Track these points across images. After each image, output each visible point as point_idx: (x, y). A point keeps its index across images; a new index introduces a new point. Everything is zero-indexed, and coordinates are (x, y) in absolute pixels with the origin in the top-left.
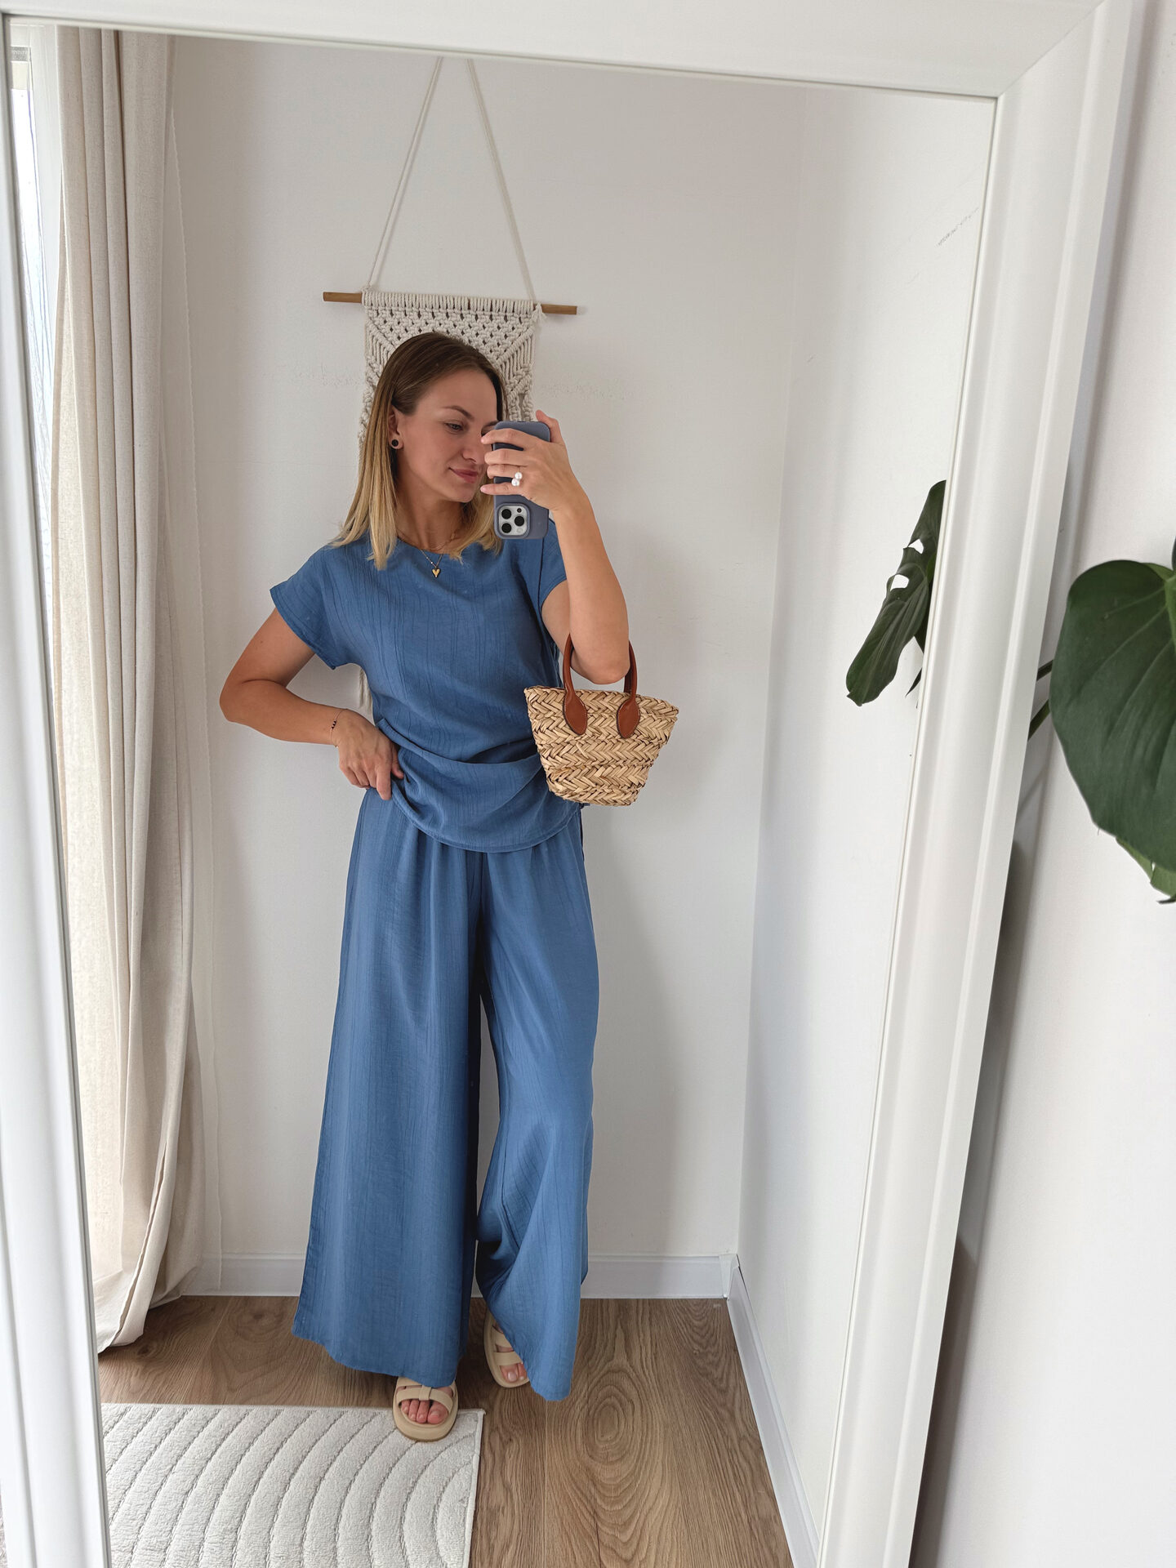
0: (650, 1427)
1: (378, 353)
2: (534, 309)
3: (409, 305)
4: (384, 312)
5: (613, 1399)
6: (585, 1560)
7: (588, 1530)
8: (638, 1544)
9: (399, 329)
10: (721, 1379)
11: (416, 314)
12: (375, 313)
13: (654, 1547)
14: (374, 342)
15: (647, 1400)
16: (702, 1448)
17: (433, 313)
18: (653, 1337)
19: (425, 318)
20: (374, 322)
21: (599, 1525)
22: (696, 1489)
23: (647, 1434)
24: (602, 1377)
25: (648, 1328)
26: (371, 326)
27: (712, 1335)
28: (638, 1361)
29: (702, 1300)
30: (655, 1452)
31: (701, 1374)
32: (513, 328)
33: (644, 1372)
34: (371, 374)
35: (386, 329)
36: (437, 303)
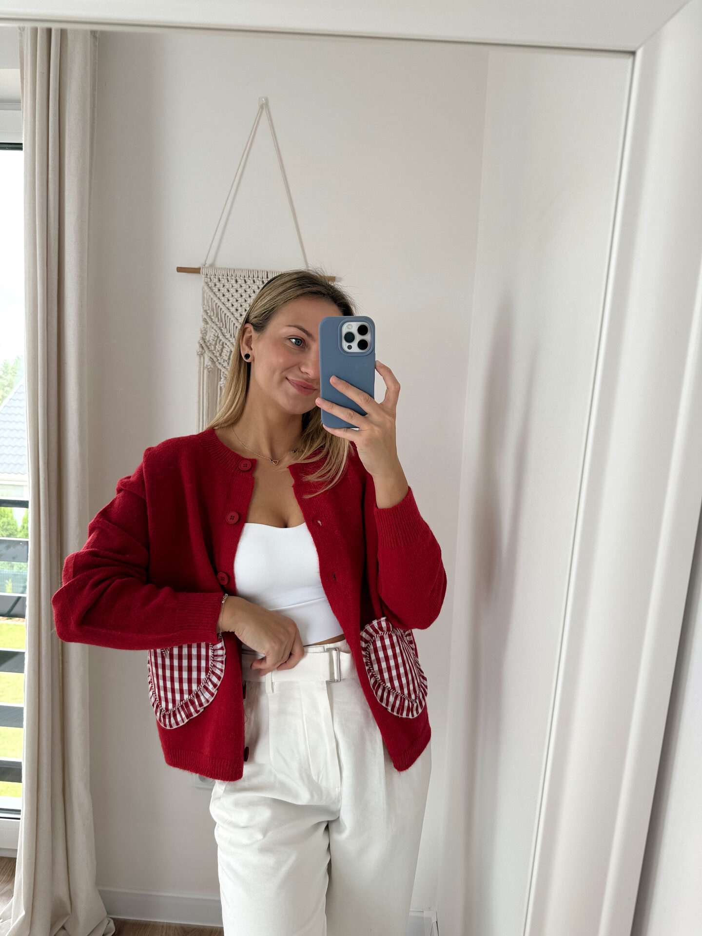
1: (210, 304)
3: (230, 274)
4: (214, 279)
9: (224, 290)
11: (233, 282)
12: (209, 280)
14: (209, 297)
17: (245, 280)
19: (240, 283)
20: (208, 285)
26: (206, 288)
34: (205, 317)
35: (216, 290)
36: (247, 274)
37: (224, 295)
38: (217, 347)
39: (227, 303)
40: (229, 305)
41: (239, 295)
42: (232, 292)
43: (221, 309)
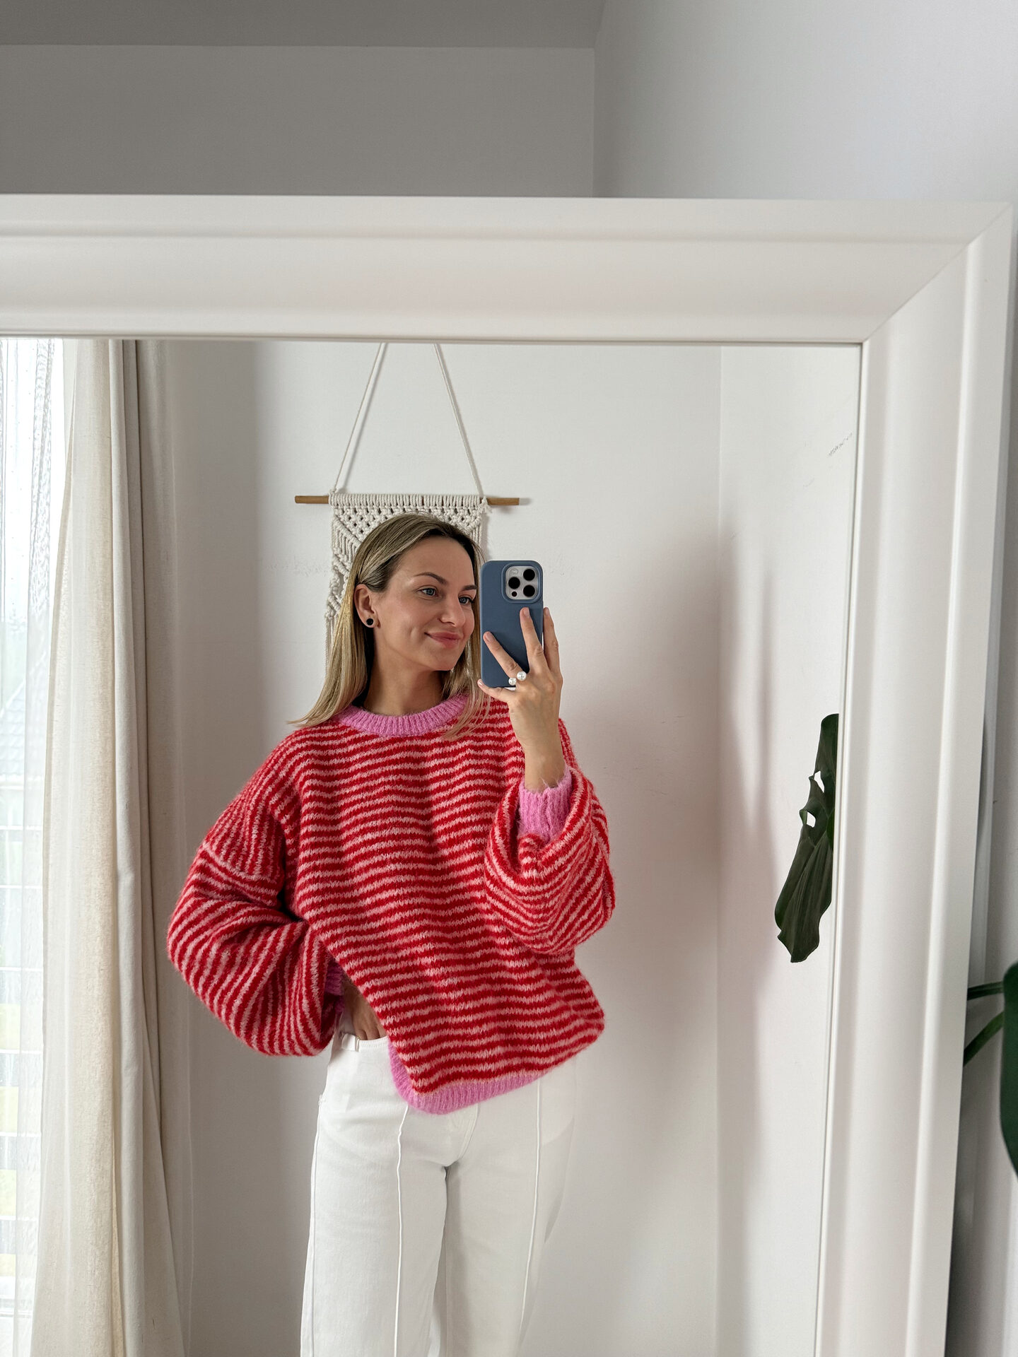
1: (343, 545)
2: (481, 502)
4: (348, 510)
9: (362, 524)
11: (376, 510)
12: (341, 511)
14: (340, 536)
17: (392, 509)
19: (384, 513)
20: (340, 519)
26: (336, 523)
32: (463, 519)
34: (336, 563)
35: (349, 524)
36: (395, 502)
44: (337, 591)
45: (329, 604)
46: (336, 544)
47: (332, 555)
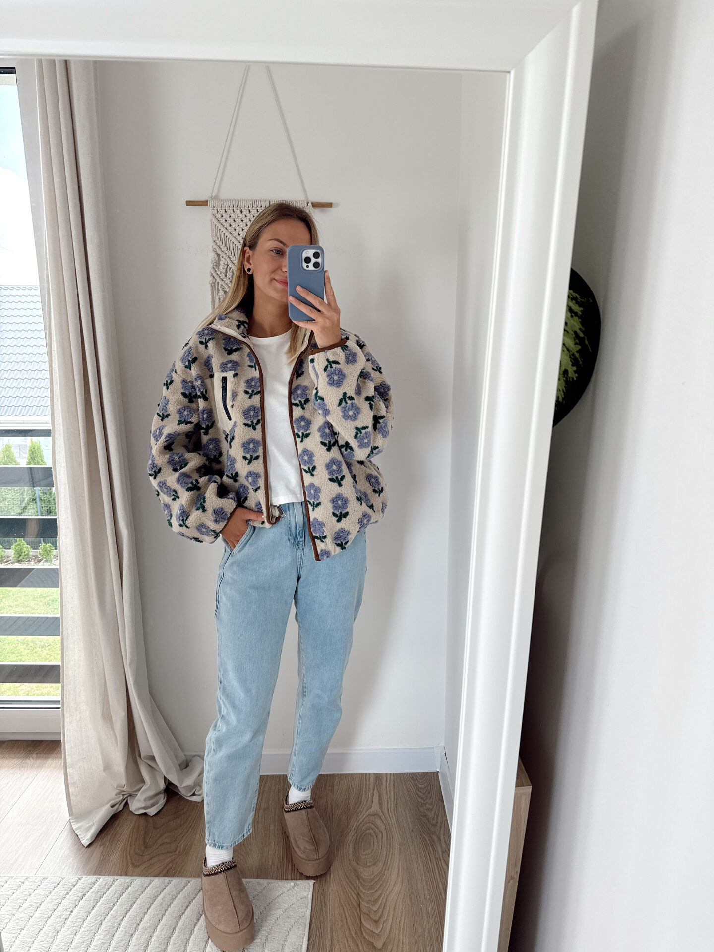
0: (391, 845)
1: (219, 234)
3: (236, 206)
4: (221, 210)
5: (371, 831)
6: (352, 919)
7: (355, 904)
8: (382, 912)
9: (230, 221)
10: (433, 819)
11: (239, 211)
12: (216, 211)
13: (391, 913)
14: (216, 228)
15: (390, 830)
16: (421, 858)
17: (249, 210)
18: (395, 795)
19: (245, 213)
20: (216, 217)
21: (361, 901)
22: (417, 881)
23: (390, 850)
24: (365, 818)
25: (392, 788)
26: (214, 219)
27: (429, 793)
28: (386, 809)
29: (424, 773)
30: (394, 860)
31: (423, 816)
33: (389, 815)
34: (215, 247)
35: (222, 220)
36: (252, 204)
37: (230, 225)
38: (227, 274)
39: (234, 232)
40: (235, 234)
41: (245, 225)
42: (237, 222)
43: (229, 238)
44: (216, 266)
45: (212, 275)
46: (214, 233)
47: (212, 241)
